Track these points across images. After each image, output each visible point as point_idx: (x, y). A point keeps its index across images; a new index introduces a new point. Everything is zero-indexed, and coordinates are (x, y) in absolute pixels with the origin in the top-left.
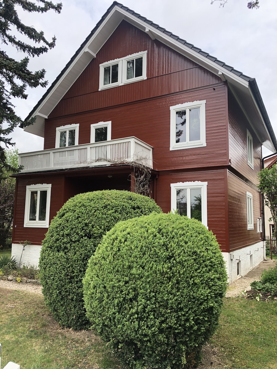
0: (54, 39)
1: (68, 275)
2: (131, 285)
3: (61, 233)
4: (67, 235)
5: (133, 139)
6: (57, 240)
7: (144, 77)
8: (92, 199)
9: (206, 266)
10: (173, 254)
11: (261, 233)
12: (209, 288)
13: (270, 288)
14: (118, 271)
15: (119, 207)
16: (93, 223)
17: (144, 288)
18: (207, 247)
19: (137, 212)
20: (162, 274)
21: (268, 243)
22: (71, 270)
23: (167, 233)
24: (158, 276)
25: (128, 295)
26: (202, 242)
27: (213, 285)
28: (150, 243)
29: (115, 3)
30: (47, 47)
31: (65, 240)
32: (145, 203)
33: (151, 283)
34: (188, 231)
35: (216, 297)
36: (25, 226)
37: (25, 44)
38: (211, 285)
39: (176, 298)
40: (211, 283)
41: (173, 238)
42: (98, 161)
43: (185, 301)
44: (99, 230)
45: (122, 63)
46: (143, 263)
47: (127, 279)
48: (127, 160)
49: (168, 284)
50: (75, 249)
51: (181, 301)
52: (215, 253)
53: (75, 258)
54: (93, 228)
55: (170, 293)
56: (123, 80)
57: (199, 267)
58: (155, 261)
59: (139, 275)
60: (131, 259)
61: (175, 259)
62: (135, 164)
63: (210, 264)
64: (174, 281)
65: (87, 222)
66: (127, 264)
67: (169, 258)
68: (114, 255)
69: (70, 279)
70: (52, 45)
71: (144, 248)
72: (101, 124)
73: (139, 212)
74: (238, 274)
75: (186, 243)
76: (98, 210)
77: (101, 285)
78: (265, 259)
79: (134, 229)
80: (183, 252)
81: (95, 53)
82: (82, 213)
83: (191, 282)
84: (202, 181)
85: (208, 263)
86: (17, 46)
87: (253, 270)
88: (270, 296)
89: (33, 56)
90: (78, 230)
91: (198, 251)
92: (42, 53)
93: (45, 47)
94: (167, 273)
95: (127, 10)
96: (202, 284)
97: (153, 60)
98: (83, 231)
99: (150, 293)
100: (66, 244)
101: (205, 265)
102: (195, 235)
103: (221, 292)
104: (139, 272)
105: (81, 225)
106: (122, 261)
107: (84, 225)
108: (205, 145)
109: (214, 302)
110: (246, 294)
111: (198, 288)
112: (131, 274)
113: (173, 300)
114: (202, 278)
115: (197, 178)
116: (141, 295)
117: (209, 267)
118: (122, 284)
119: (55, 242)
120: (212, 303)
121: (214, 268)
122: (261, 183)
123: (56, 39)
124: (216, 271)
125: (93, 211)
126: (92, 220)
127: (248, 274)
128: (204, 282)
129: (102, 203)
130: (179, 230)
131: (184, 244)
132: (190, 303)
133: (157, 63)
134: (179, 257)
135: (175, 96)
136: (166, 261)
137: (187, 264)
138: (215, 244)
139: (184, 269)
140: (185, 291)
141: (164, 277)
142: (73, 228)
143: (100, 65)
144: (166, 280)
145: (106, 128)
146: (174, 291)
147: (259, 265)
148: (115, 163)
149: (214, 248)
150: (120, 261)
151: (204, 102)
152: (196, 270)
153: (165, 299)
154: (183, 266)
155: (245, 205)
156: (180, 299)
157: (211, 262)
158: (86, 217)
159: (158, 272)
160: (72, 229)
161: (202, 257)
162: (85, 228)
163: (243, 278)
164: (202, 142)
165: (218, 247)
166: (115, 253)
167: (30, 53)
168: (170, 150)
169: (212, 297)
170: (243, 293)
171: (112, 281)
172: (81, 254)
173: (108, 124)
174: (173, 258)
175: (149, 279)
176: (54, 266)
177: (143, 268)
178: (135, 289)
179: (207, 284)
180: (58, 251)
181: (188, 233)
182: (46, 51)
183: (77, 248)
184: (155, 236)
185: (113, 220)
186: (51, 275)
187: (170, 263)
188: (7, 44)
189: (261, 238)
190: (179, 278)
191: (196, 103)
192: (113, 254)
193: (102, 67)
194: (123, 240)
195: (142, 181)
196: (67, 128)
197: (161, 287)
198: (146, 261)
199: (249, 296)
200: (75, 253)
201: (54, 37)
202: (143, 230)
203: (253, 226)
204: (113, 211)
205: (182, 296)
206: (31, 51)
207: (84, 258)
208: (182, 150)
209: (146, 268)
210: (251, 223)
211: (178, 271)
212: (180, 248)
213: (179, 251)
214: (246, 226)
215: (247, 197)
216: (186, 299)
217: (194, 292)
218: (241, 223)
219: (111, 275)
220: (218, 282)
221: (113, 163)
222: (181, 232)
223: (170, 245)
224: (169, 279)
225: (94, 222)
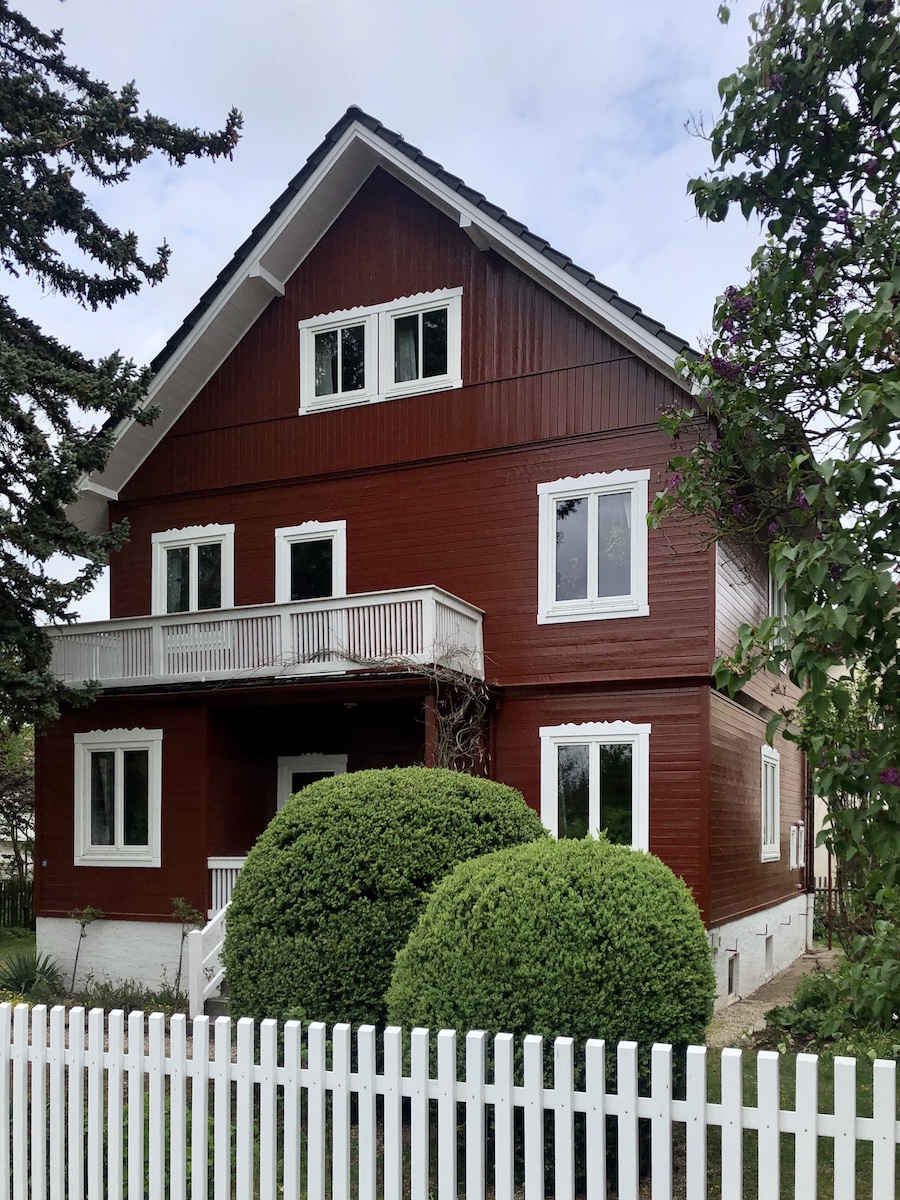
0: (164, 252)
1: (325, 991)
2: (519, 998)
3: (296, 888)
4: (314, 893)
5: (431, 592)
6: (287, 905)
7: (452, 378)
8: (367, 798)
9: (675, 956)
10: (606, 933)
11: (802, 868)
12: (681, 1002)
13: (815, 1019)
14: (485, 971)
15: (442, 818)
16: (380, 861)
17: (546, 1003)
18: (677, 917)
19: (487, 831)
20: (585, 974)
21: (820, 900)
22: (332, 978)
23: (590, 887)
24: (575, 980)
25: (511, 1020)
26: (666, 904)
27: (688, 997)
28: (556, 911)
29: (354, 114)
30: (140, 275)
31: (311, 905)
32: (503, 804)
33: (562, 994)
34: (636, 881)
35: (693, 1023)
36: (77, 862)
37: (66, 267)
38: (685, 995)
39: (613, 1022)
40: (686, 992)
41: (604, 898)
42: (316, 660)
43: (633, 1028)
44: (396, 878)
45: (378, 322)
46: (541, 953)
47: (509, 987)
48: (414, 660)
49: (597, 995)
50: (338, 928)
51: (625, 1029)
52: (692, 929)
53: (341, 948)
54: (381, 873)
55: (601, 1012)
56: (381, 383)
57: (660, 959)
58: (569, 949)
59: (535, 978)
60: (516, 945)
61: (610, 943)
62: (438, 673)
63: (683, 952)
64: (609, 988)
65: (366, 859)
66: (507, 956)
67: (598, 941)
68: (473, 937)
69: (329, 1001)
70: (156, 273)
71: (543, 921)
72: (311, 530)
73: (491, 830)
74: (730, 991)
75: (633, 908)
76: (388, 826)
77: (447, 1004)
78: (811, 948)
79: (513, 878)
80: (627, 928)
81: (281, 280)
82: (348, 836)
83: (645, 989)
84: (636, 720)
85: (678, 949)
86: (41, 273)
87: (773, 982)
88: (814, 1041)
89: (95, 307)
90: (342, 880)
91: (659, 925)
92: (122, 297)
93: (133, 277)
94: (595, 972)
95: (396, 141)
96: (668, 993)
97: (484, 323)
98: (357, 882)
99: (560, 1013)
100: (313, 915)
101: (673, 954)
102: (649, 890)
103: (703, 1012)
104: (534, 971)
105: (349, 867)
106: (494, 949)
107: (357, 868)
108: (645, 611)
109: (691, 1032)
110: (753, 1038)
111: (660, 1002)
112: (515, 977)
113: (609, 1026)
114: (667, 982)
115: (619, 710)
116: (542, 1019)
117: (681, 959)
118: (497, 998)
119: (282, 911)
120: (687, 1032)
121: (689, 961)
122: (805, 730)
123: (169, 252)
124: (694, 968)
125: (378, 830)
126: (378, 854)
127: (757, 992)
128: (672, 989)
129: (396, 808)
130: (615, 880)
131: (628, 911)
132: (642, 1031)
133: (496, 333)
134: (619, 939)
135: (553, 450)
136: (590, 948)
137: (637, 952)
138: (693, 908)
139: (632, 963)
140: (633, 1008)
141: (588, 982)
142: (328, 875)
143: (302, 324)
144: (592, 987)
145: (326, 545)
146: (610, 1008)
147: (792, 967)
148: (374, 666)
149: (691, 919)
150: (489, 950)
151: (644, 475)
152: (655, 965)
153: (593, 1024)
154: (629, 958)
155: (757, 788)
156: (622, 1025)
157: (685, 948)
158: (359, 846)
159: (575, 971)
160: (326, 877)
161: (668, 937)
162: (362, 874)
163: (744, 1002)
164: (635, 602)
165: (698, 916)
166: (474, 933)
167: (85, 298)
168: (539, 623)
169: (685, 1021)
170: (744, 1036)
171: (473, 993)
172: (357, 940)
173: (336, 532)
174: (606, 942)
175: (558, 986)
176: (285, 971)
177: (543, 963)
178: (525, 1008)
179: (677, 994)
180: (290, 933)
181: (634, 887)
182: (136, 290)
183: (345, 926)
184: (565, 894)
185: (429, 852)
186: (278, 992)
187: (600, 951)
188: (17, 275)
189: (800, 886)
190: (621, 983)
191: (619, 478)
192: (470, 936)
193: (308, 330)
194: (491, 904)
195: (460, 726)
196: (193, 536)
197: (582, 1000)
198: (548, 949)
199: (759, 1042)
200: (341, 938)
201: (162, 246)
202: (536, 881)
203: (779, 851)
204: (429, 829)
205: (627, 1018)
206: (87, 289)
207: (364, 949)
208: (575, 625)
209: (549, 963)
210: (773, 842)
211: (617, 968)
212: (621, 918)
213: (619, 927)
214: (756, 849)
215: (763, 763)
216: (636, 1024)
217: (651, 1011)
218: (743, 843)
219: (470, 980)
220: (700, 990)
221: (366, 668)
222: (620, 884)
223: (598, 913)
224: (600, 984)
225: (383, 859)
